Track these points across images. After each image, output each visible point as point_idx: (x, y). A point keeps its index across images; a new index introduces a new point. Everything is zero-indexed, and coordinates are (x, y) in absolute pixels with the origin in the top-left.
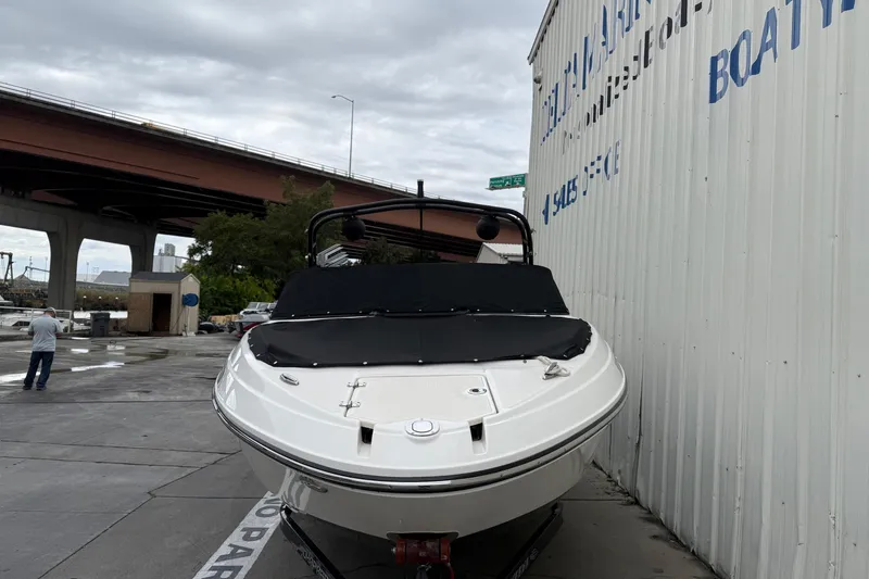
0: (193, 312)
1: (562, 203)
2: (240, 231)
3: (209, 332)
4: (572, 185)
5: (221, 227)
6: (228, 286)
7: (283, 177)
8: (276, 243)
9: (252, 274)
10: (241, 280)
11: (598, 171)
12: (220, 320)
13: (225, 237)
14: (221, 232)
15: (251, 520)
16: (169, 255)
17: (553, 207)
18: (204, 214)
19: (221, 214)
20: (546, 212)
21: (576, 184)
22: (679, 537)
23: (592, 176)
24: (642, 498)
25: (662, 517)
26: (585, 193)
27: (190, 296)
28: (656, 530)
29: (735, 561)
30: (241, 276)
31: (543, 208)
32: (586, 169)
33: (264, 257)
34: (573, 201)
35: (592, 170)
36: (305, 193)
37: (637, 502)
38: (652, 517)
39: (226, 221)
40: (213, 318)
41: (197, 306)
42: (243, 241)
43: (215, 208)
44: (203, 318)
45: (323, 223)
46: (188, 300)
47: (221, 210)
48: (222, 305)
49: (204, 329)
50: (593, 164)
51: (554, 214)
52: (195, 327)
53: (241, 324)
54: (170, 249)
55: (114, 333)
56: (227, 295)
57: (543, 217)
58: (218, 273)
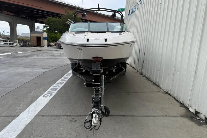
0: (46, 41)
1: (132, 12)
2: (55, 22)
3: (50, 46)
4: (135, 7)
5: (51, 21)
6: (53, 36)
7: (65, 8)
8: (64, 25)
9: (59, 33)
10: (57, 34)
11: (140, 3)
12: (52, 44)
13: (52, 23)
14: (51, 22)
15: (65, 76)
16: (38, 29)
17: (130, 13)
18: (47, 18)
19: (51, 17)
20: (129, 15)
21: (136, 7)
22: (149, 78)
23: (139, 5)
24: (143, 74)
25: (146, 76)
26: (137, 9)
27: (45, 37)
28: (145, 78)
29: (158, 80)
30: (56, 33)
31: (128, 14)
32: (138, 3)
33: (62, 29)
34: (135, 11)
35: (139, 3)
36: (71, 12)
37: (142, 74)
38: (145, 76)
39: (52, 19)
40: (51, 43)
41: (47, 40)
42: (56, 24)
43: (49, 16)
44: (48, 43)
45: (77, 14)
46: (45, 38)
47: (51, 16)
48: (52, 40)
49: (48, 45)
50: (139, 2)
51: (131, 15)
52: (47, 45)
53: (58, 44)
54: (38, 27)
55: (28, 46)
56: (53, 38)
57: (128, 16)
58: (51, 32)
